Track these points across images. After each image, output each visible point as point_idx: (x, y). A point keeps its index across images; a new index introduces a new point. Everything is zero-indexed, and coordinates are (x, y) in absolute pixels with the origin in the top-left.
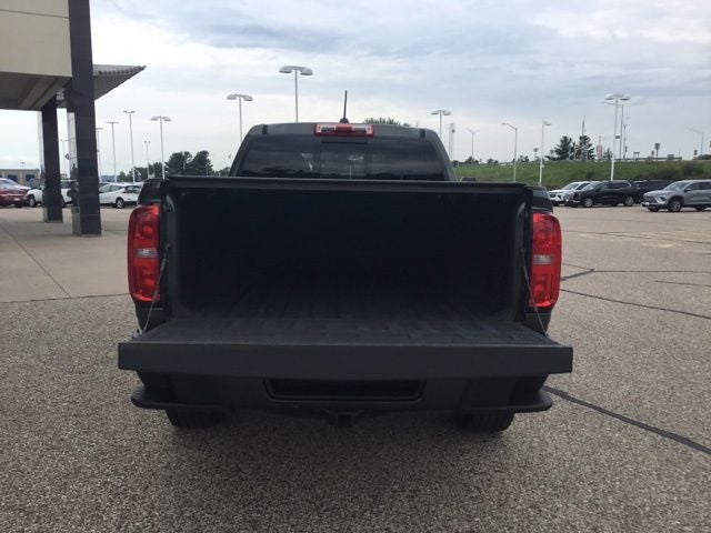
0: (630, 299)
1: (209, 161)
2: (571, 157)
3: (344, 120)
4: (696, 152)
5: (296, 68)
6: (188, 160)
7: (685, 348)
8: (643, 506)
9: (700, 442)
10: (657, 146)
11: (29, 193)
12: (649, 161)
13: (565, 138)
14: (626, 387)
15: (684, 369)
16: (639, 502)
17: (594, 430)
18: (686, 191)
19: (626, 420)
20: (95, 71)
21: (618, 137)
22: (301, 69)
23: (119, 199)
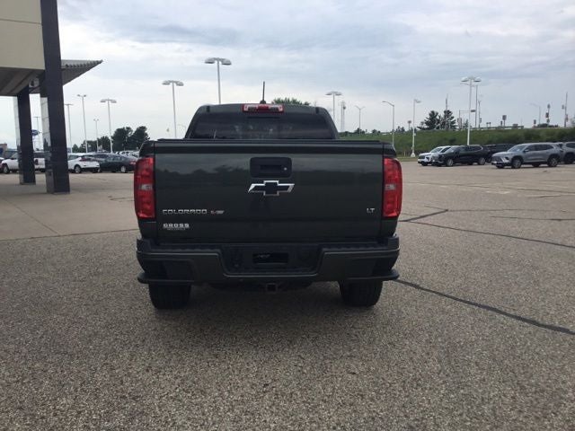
0: (471, 228)
1: (146, 134)
2: (438, 127)
3: (263, 102)
4: (535, 122)
5: (218, 60)
6: (130, 134)
7: (505, 258)
8: (459, 342)
9: (503, 310)
10: (504, 117)
11: (3, 162)
12: (499, 130)
13: (433, 112)
14: (459, 281)
15: (501, 270)
16: (458, 340)
17: (434, 304)
18: (524, 152)
19: (456, 299)
20: (63, 65)
21: (473, 111)
22: (222, 60)
23: (77, 166)
